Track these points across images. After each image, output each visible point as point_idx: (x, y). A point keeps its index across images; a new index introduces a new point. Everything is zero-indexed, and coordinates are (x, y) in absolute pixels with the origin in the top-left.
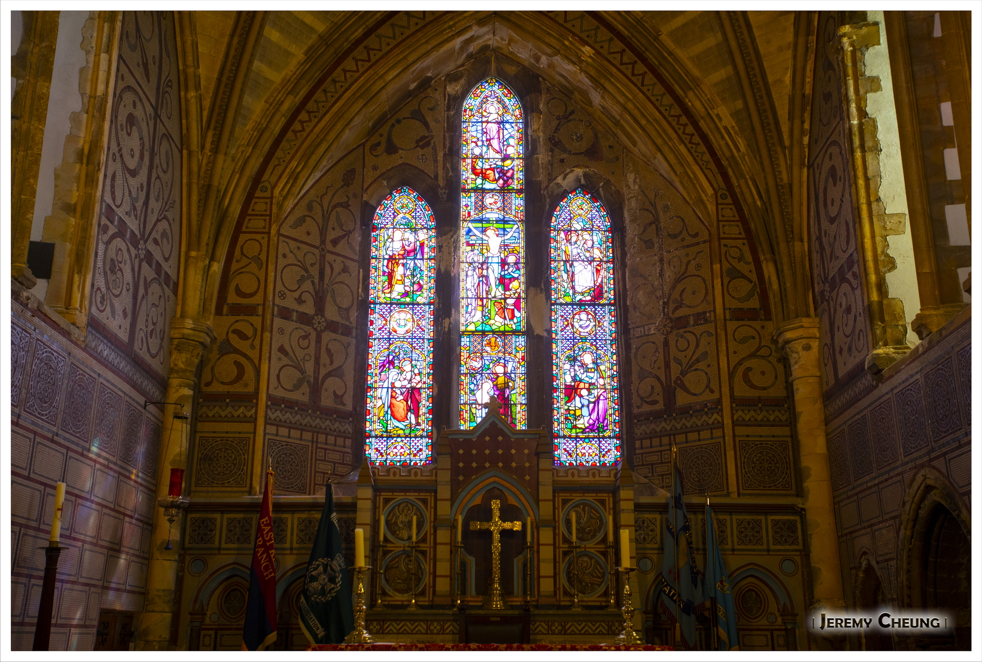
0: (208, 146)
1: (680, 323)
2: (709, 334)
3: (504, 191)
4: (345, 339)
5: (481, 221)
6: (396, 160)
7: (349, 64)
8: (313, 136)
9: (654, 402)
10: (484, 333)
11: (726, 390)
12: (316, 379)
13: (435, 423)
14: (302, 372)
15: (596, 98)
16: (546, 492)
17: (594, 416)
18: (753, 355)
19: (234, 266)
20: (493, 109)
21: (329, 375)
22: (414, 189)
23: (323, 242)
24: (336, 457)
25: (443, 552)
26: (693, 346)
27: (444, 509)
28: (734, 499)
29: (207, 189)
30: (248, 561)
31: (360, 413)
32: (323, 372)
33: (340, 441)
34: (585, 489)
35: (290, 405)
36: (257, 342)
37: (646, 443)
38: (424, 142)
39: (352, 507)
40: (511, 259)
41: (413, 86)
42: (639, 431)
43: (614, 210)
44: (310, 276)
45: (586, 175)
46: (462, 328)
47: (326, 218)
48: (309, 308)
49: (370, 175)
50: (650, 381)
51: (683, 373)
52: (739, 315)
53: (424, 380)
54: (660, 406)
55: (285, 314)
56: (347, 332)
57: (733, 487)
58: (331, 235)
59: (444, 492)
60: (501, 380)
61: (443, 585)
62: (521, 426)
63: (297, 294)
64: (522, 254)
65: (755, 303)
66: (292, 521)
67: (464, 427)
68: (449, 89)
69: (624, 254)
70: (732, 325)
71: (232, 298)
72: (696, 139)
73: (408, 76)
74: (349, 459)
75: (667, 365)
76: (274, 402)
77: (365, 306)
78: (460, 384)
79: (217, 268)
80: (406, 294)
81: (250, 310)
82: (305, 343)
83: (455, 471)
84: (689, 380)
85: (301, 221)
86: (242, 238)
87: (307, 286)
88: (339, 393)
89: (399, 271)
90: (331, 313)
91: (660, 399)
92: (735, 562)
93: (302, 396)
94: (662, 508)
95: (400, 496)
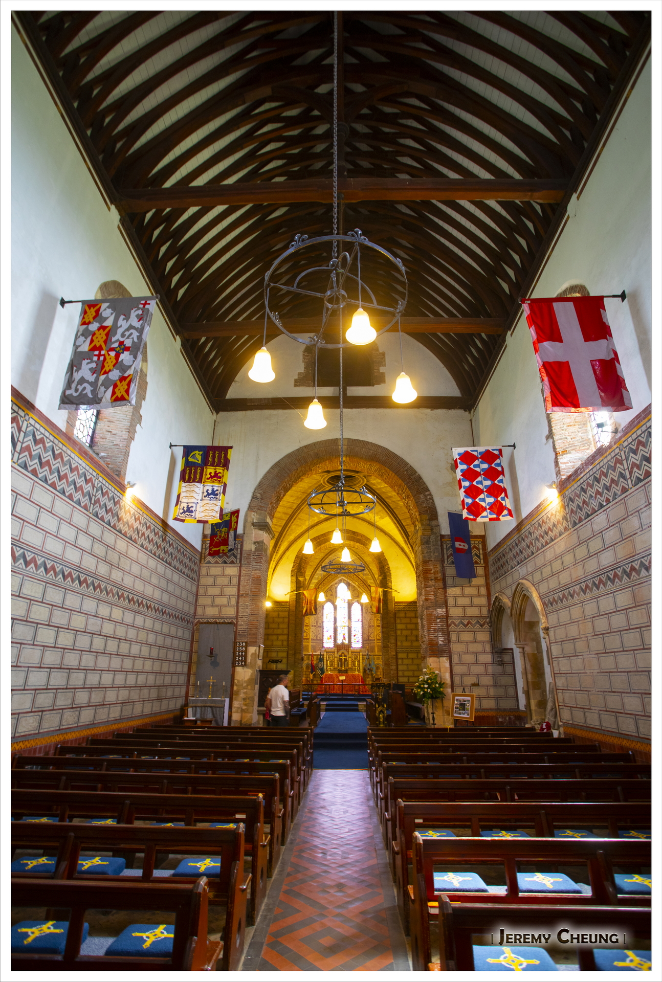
2: (374, 629)
3: (344, 603)
5: (341, 608)
7: (321, 586)
10: (341, 626)
11: (376, 637)
12: (317, 635)
13: (334, 641)
16: (350, 653)
17: (358, 640)
20: (343, 589)
22: (330, 602)
25: (336, 661)
26: (371, 630)
28: (376, 654)
30: (310, 663)
31: (323, 640)
33: (320, 645)
34: (355, 652)
35: (314, 639)
38: (332, 595)
39: (323, 655)
42: (364, 643)
43: (361, 606)
46: (338, 626)
48: (315, 626)
50: (366, 635)
51: (370, 634)
52: (378, 626)
53: (332, 635)
54: (367, 639)
55: (312, 626)
56: (321, 627)
59: (336, 653)
60: (344, 635)
61: (336, 666)
62: (347, 642)
64: (347, 613)
66: (315, 657)
67: (338, 642)
68: (336, 585)
69: (363, 614)
77: (323, 623)
78: (338, 635)
80: (329, 620)
81: (308, 626)
82: (315, 630)
83: (337, 649)
88: (320, 637)
89: (328, 616)
90: (319, 625)
92: (376, 663)
94: (366, 655)
95: (330, 653)
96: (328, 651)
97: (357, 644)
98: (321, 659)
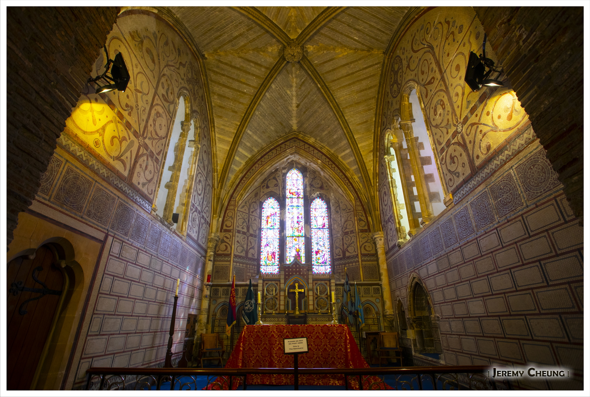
0: (219, 187)
1: (346, 233)
2: (354, 236)
3: (298, 198)
4: (255, 239)
5: (292, 206)
6: (269, 190)
7: (257, 165)
8: (247, 184)
9: (340, 255)
10: (293, 237)
11: (359, 252)
12: (247, 250)
13: (279, 261)
14: (243, 248)
15: (322, 173)
16: (310, 281)
17: (323, 259)
18: (366, 242)
19: (225, 219)
20: (295, 177)
21: (250, 248)
22: (274, 197)
23: (249, 212)
24: (252, 271)
25: (282, 298)
26: (350, 240)
27: (282, 286)
28: (362, 282)
29: (219, 199)
30: (228, 301)
31: (259, 259)
32: (249, 248)
33: (253, 267)
34: (321, 280)
35: (240, 257)
36: (231, 240)
37: (338, 267)
38: (276, 185)
39: (257, 285)
40: (300, 216)
41: (273, 171)
42: (336, 263)
43: (328, 203)
44: (246, 222)
45: (320, 194)
46: (287, 235)
47: (250, 206)
48: (245, 230)
49: (262, 194)
50: (339, 249)
51: (348, 247)
52: (362, 231)
53: (277, 250)
54: (341, 256)
55: (239, 232)
56: (255, 236)
57: (362, 279)
58: (251, 210)
59: (282, 281)
60: (298, 250)
61: (282, 308)
62: (303, 262)
63: (242, 226)
64: (303, 215)
65: (366, 228)
66: (240, 289)
67: (288, 262)
68: (283, 171)
69: (331, 215)
70: (360, 234)
71: (225, 228)
72: (349, 184)
73: (272, 168)
74: (256, 272)
75: (343, 245)
76: (236, 256)
77: (260, 229)
78: (286, 251)
79: (221, 219)
80: (272, 226)
81: (229, 231)
82: (244, 240)
83: (285, 275)
84: (349, 249)
85: (243, 207)
86: (228, 211)
87: (245, 224)
88: (253, 253)
89: (270, 220)
90: (251, 231)
91: (341, 254)
92: (363, 300)
93: (243, 254)
94: (343, 285)
95: (270, 282)
96: (268, 279)
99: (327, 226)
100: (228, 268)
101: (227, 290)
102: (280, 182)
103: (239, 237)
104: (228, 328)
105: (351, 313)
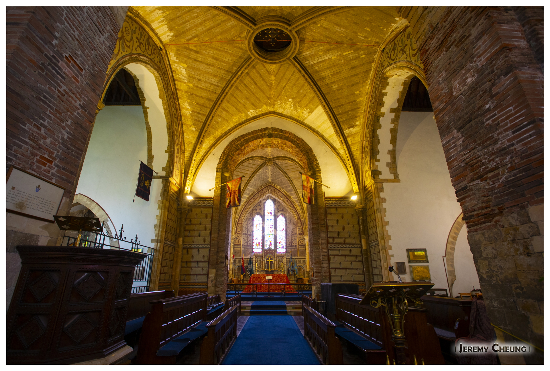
0: (235, 214)
1: (293, 235)
2: (296, 236)
3: (271, 215)
5: (268, 219)
6: (257, 211)
7: (251, 201)
8: (246, 210)
10: (268, 235)
11: (298, 243)
12: (248, 242)
13: (262, 247)
14: (246, 241)
15: (283, 204)
16: (276, 257)
17: (282, 246)
18: (301, 239)
19: (237, 228)
20: (270, 204)
22: (259, 215)
25: (263, 264)
26: (294, 238)
27: (264, 259)
28: (298, 257)
29: (235, 219)
30: (241, 265)
31: (252, 246)
33: (250, 250)
34: (280, 256)
36: (240, 238)
37: (289, 250)
38: (260, 209)
39: (253, 258)
41: (259, 202)
42: (288, 248)
43: (286, 218)
44: (246, 228)
45: (282, 213)
46: (265, 234)
47: (248, 220)
48: (246, 233)
49: (253, 214)
50: (289, 242)
52: (300, 234)
53: (261, 242)
54: (290, 245)
55: (244, 234)
56: (251, 235)
58: (249, 223)
59: (264, 257)
60: (270, 242)
61: (263, 268)
62: (273, 248)
64: (273, 224)
65: (302, 233)
66: (245, 260)
67: (266, 248)
68: (264, 201)
69: (287, 224)
71: (237, 232)
72: (295, 211)
74: (251, 252)
75: (291, 240)
76: (243, 245)
77: (253, 231)
78: (265, 242)
79: (235, 228)
80: (258, 230)
81: (239, 234)
82: (246, 237)
83: (265, 254)
84: (294, 242)
85: (245, 221)
86: (238, 224)
87: (246, 230)
88: (250, 243)
89: (257, 226)
90: (249, 233)
92: (298, 265)
93: (246, 244)
94: (289, 259)
95: (258, 257)
96: (257, 255)
97: (281, 250)
98: (250, 262)
99: (284, 230)
100: (240, 251)
101: (240, 261)
102: (262, 207)
103: (244, 236)
104: (242, 276)
105: (292, 270)
